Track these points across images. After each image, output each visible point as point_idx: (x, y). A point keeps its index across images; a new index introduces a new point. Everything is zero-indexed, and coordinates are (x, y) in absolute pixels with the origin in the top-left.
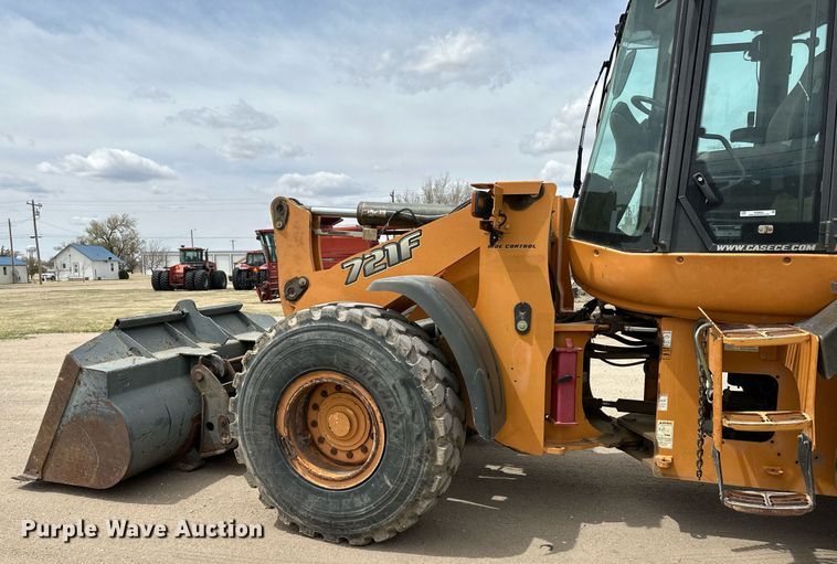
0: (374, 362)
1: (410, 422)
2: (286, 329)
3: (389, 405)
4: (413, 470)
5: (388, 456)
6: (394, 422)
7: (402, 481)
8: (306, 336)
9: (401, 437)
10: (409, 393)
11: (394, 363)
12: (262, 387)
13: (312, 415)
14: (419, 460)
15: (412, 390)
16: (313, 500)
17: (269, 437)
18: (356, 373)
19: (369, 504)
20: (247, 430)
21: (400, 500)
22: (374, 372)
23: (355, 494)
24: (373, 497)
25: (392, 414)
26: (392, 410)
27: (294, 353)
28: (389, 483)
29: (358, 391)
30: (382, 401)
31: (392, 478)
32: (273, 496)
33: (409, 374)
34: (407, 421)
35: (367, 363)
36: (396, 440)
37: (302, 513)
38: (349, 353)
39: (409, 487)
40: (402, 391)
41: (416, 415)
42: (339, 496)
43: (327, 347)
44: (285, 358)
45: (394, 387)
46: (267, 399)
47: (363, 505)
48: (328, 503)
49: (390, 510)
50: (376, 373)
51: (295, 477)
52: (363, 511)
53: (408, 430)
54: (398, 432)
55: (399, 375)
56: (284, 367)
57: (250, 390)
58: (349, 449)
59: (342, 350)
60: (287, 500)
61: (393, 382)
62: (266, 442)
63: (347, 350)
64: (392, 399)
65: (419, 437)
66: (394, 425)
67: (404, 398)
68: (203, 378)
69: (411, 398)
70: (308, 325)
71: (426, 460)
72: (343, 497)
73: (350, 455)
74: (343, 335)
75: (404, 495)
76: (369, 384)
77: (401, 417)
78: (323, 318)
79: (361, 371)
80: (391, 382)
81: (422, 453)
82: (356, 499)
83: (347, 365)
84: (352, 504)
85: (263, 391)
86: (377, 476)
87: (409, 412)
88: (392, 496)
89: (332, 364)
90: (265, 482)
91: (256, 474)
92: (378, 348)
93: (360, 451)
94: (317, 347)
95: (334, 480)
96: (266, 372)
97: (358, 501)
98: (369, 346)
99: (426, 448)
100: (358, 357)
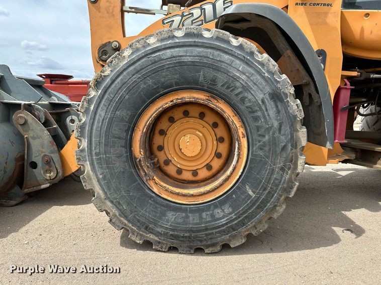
0: (243, 77)
1: (277, 134)
2: (144, 47)
3: (256, 119)
4: (276, 179)
5: (250, 168)
6: (260, 135)
7: (265, 189)
8: (169, 53)
9: (267, 149)
10: (277, 107)
11: (263, 77)
12: (116, 109)
13: (158, 140)
14: (282, 169)
15: (279, 104)
16: (171, 216)
17: (124, 159)
18: (223, 90)
19: (230, 214)
20: (97, 154)
21: (260, 208)
22: (243, 87)
23: (216, 206)
24: (234, 207)
25: (258, 128)
26: (259, 124)
27: (155, 71)
28: (251, 193)
29: (222, 109)
30: (249, 117)
31: (254, 188)
32: (126, 217)
33: (278, 88)
34: (274, 134)
35: (236, 79)
36: (261, 153)
37: (159, 230)
38: (218, 69)
39: (270, 195)
40: (270, 104)
41: (283, 127)
42: (199, 209)
43: (193, 63)
44: (144, 77)
45: (263, 101)
46: (122, 120)
47: (224, 214)
48: (187, 217)
49: (249, 218)
50: (246, 88)
51: (152, 197)
52: (224, 221)
53: (274, 142)
54: (264, 145)
55: (268, 89)
56: (143, 86)
57: (101, 113)
58: (194, 168)
59: (210, 66)
60: (142, 220)
61: (262, 96)
62: (120, 165)
63: (215, 67)
64: (259, 114)
65: (284, 148)
66: (259, 138)
67: (272, 112)
68: (26, 123)
69: (278, 112)
70: (170, 41)
71: (289, 169)
72: (203, 210)
73: (195, 173)
74: (209, 50)
75: (265, 202)
76: (236, 100)
77: (268, 129)
78: (187, 35)
79: (228, 88)
80: (260, 96)
81: (285, 163)
82: (216, 211)
83: (214, 81)
84: (212, 216)
85: (117, 112)
86: (238, 188)
87: (276, 124)
88: (254, 204)
89: (196, 82)
90: (117, 205)
91: (107, 198)
92: (247, 63)
93: (205, 169)
94: (181, 64)
95: (192, 196)
96: (122, 92)
97: (218, 212)
98: (238, 62)
99: (290, 158)
100: (227, 73)
